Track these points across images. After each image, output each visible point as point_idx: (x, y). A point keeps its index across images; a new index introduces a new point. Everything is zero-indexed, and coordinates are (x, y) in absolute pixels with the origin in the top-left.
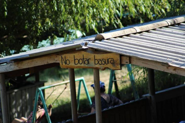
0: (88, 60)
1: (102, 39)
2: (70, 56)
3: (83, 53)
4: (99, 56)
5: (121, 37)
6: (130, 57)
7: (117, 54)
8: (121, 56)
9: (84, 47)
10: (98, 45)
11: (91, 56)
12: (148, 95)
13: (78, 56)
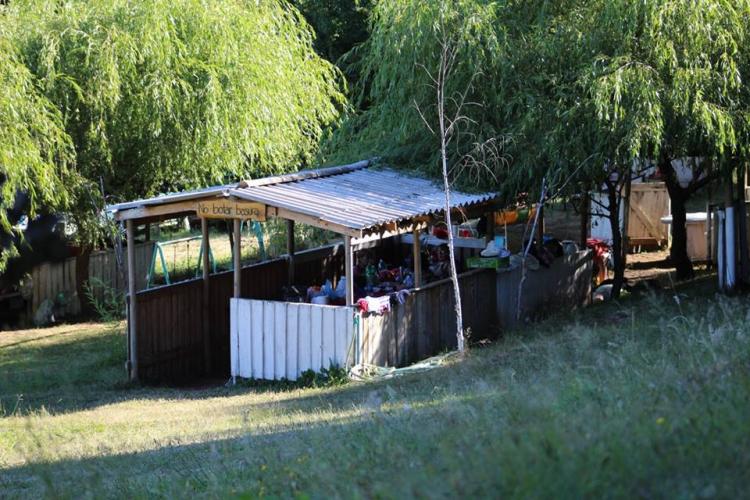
0: (229, 209)
1: (245, 186)
2: (208, 204)
3: (224, 200)
4: (242, 206)
5: (266, 185)
6: (277, 208)
7: (262, 204)
8: (267, 206)
9: (226, 194)
10: (241, 192)
11: (233, 204)
12: (287, 256)
13: (217, 203)
